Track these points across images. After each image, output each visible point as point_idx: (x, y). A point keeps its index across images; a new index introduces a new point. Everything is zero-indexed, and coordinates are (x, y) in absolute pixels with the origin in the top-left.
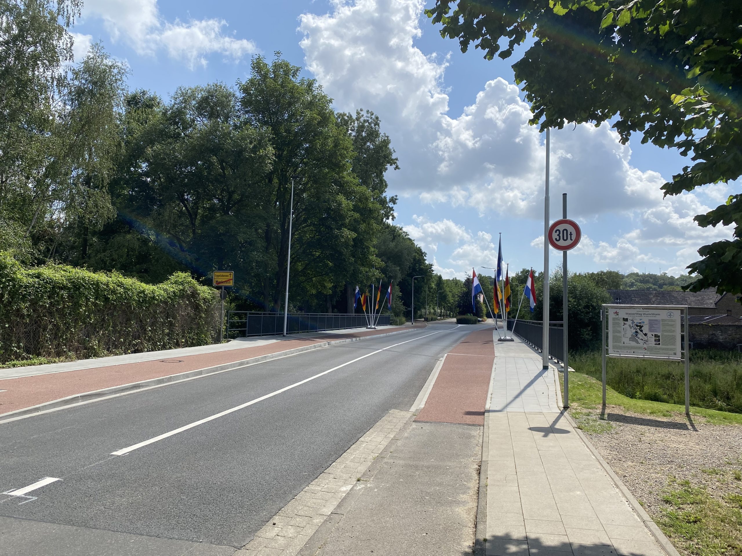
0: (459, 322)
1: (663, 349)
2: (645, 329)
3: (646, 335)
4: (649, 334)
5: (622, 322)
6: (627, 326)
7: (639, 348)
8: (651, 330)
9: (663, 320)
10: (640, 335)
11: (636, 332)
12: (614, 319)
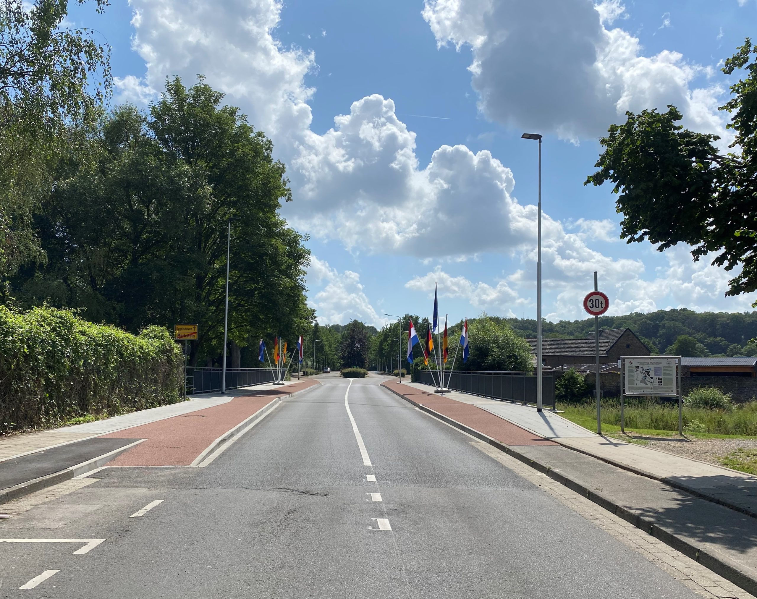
0: (346, 375)
1: (664, 388)
2: (652, 374)
3: (652, 378)
4: (654, 378)
5: (635, 369)
6: (638, 372)
7: (648, 388)
8: (655, 375)
9: (664, 367)
10: (648, 379)
11: (645, 376)
12: (629, 367)
